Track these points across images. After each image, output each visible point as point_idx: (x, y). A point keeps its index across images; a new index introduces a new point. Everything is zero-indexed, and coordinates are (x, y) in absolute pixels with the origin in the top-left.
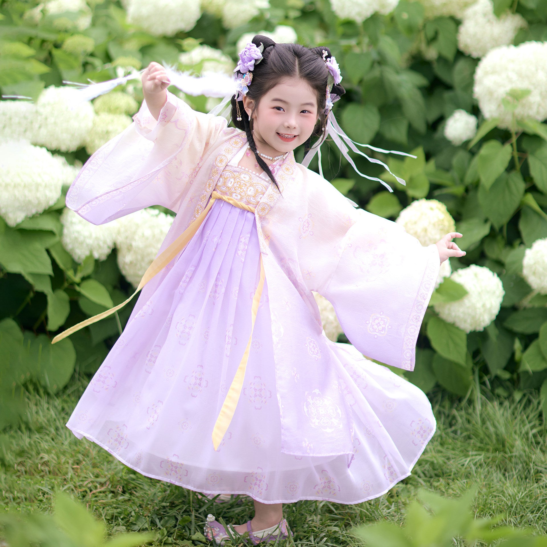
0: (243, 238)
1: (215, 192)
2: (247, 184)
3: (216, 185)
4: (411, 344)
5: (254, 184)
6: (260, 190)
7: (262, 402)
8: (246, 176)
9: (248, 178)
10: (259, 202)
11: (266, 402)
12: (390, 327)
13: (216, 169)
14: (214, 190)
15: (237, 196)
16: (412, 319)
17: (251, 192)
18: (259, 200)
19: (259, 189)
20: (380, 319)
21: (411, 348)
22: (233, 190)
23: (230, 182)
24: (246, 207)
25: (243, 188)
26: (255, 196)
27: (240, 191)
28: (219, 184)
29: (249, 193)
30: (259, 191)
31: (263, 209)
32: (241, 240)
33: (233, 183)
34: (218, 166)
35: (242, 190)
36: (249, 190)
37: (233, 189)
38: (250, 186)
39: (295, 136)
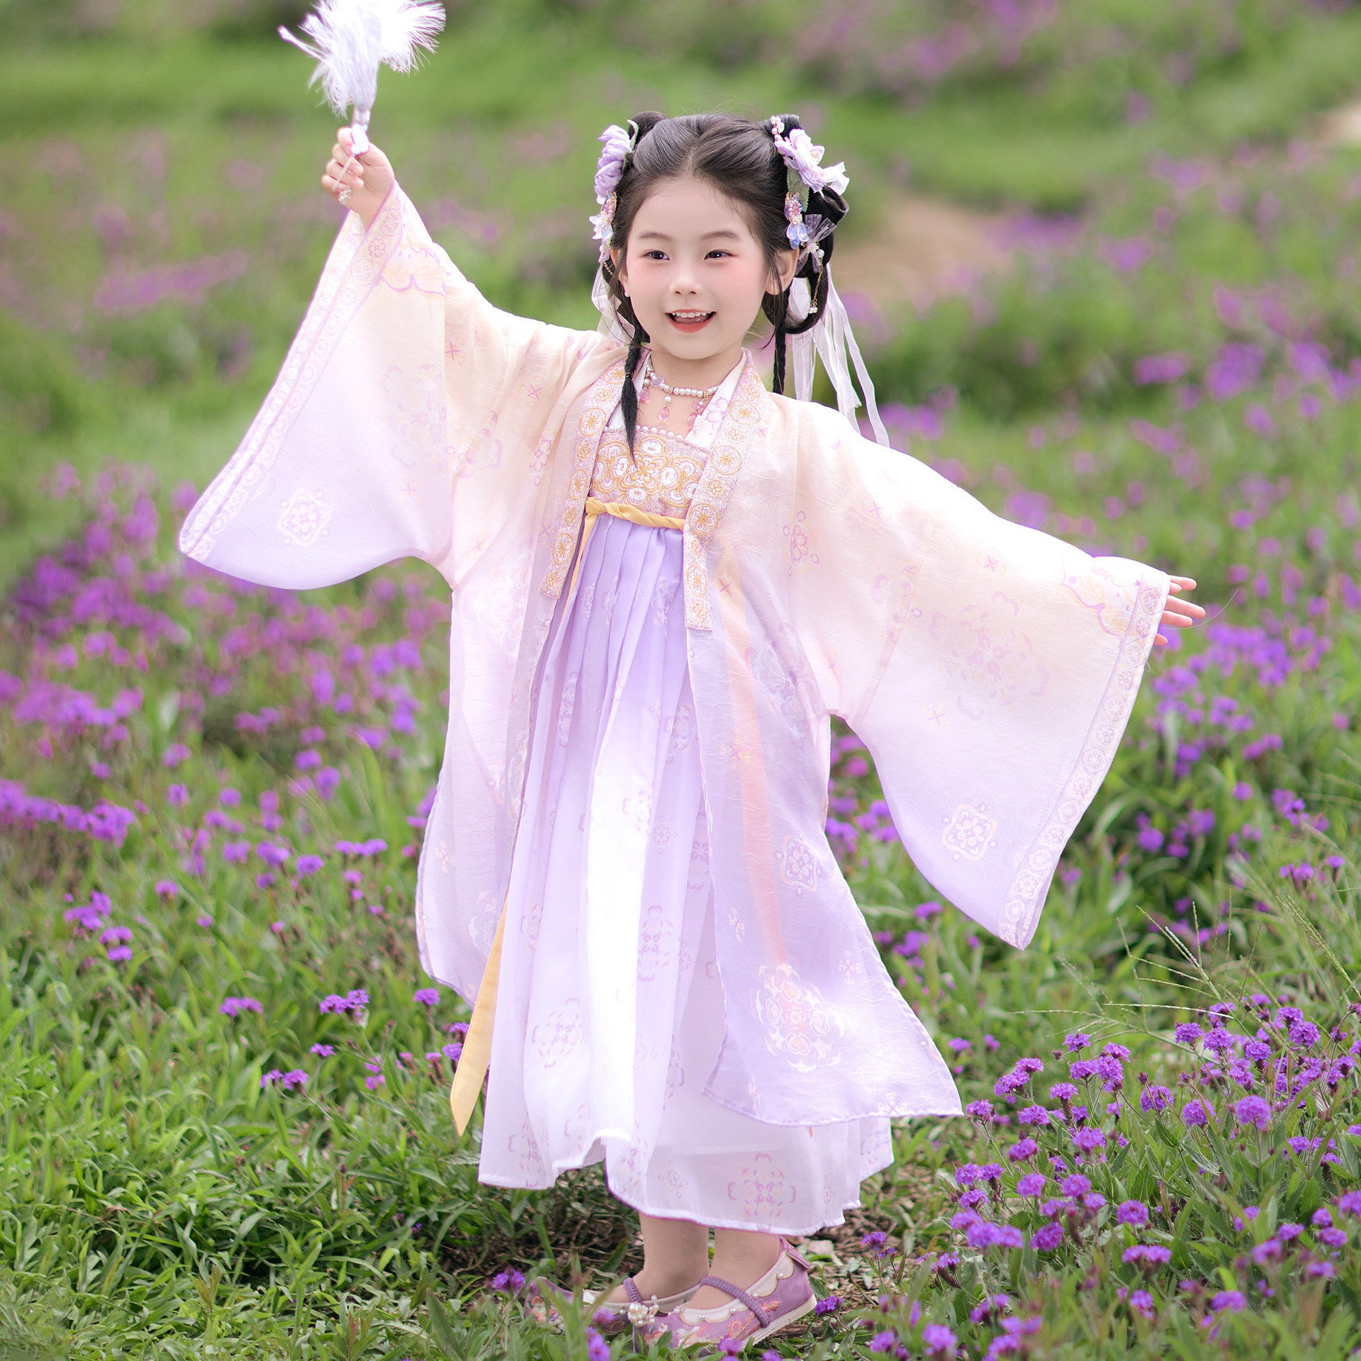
1: (591, 499)
2: (659, 462)
3: (591, 482)
4: (1029, 889)
5: (676, 461)
6: (689, 474)
8: (653, 445)
9: (658, 448)
10: (690, 502)
12: (993, 844)
13: (584, 443)
14: (589, 495)
15: (638, 493)
16: (1046, 836)
17: (669, 478)
18: (689, 495)
19: (687, 470)
20: (976, 821)
21: (1025, 896)
22: (628, 483)
23: (619, 466)
24: (663, 520)
25: (651, 472)
26: (679, 489)
27: (643, 482)
28: (598, 477)
29: (666, 482)
30: (688, 476)
31: (703, 520)
33: (626, 467)
34: (587, 436)
36: (664, 474)
38: (667, 465)
39: (710, 315)
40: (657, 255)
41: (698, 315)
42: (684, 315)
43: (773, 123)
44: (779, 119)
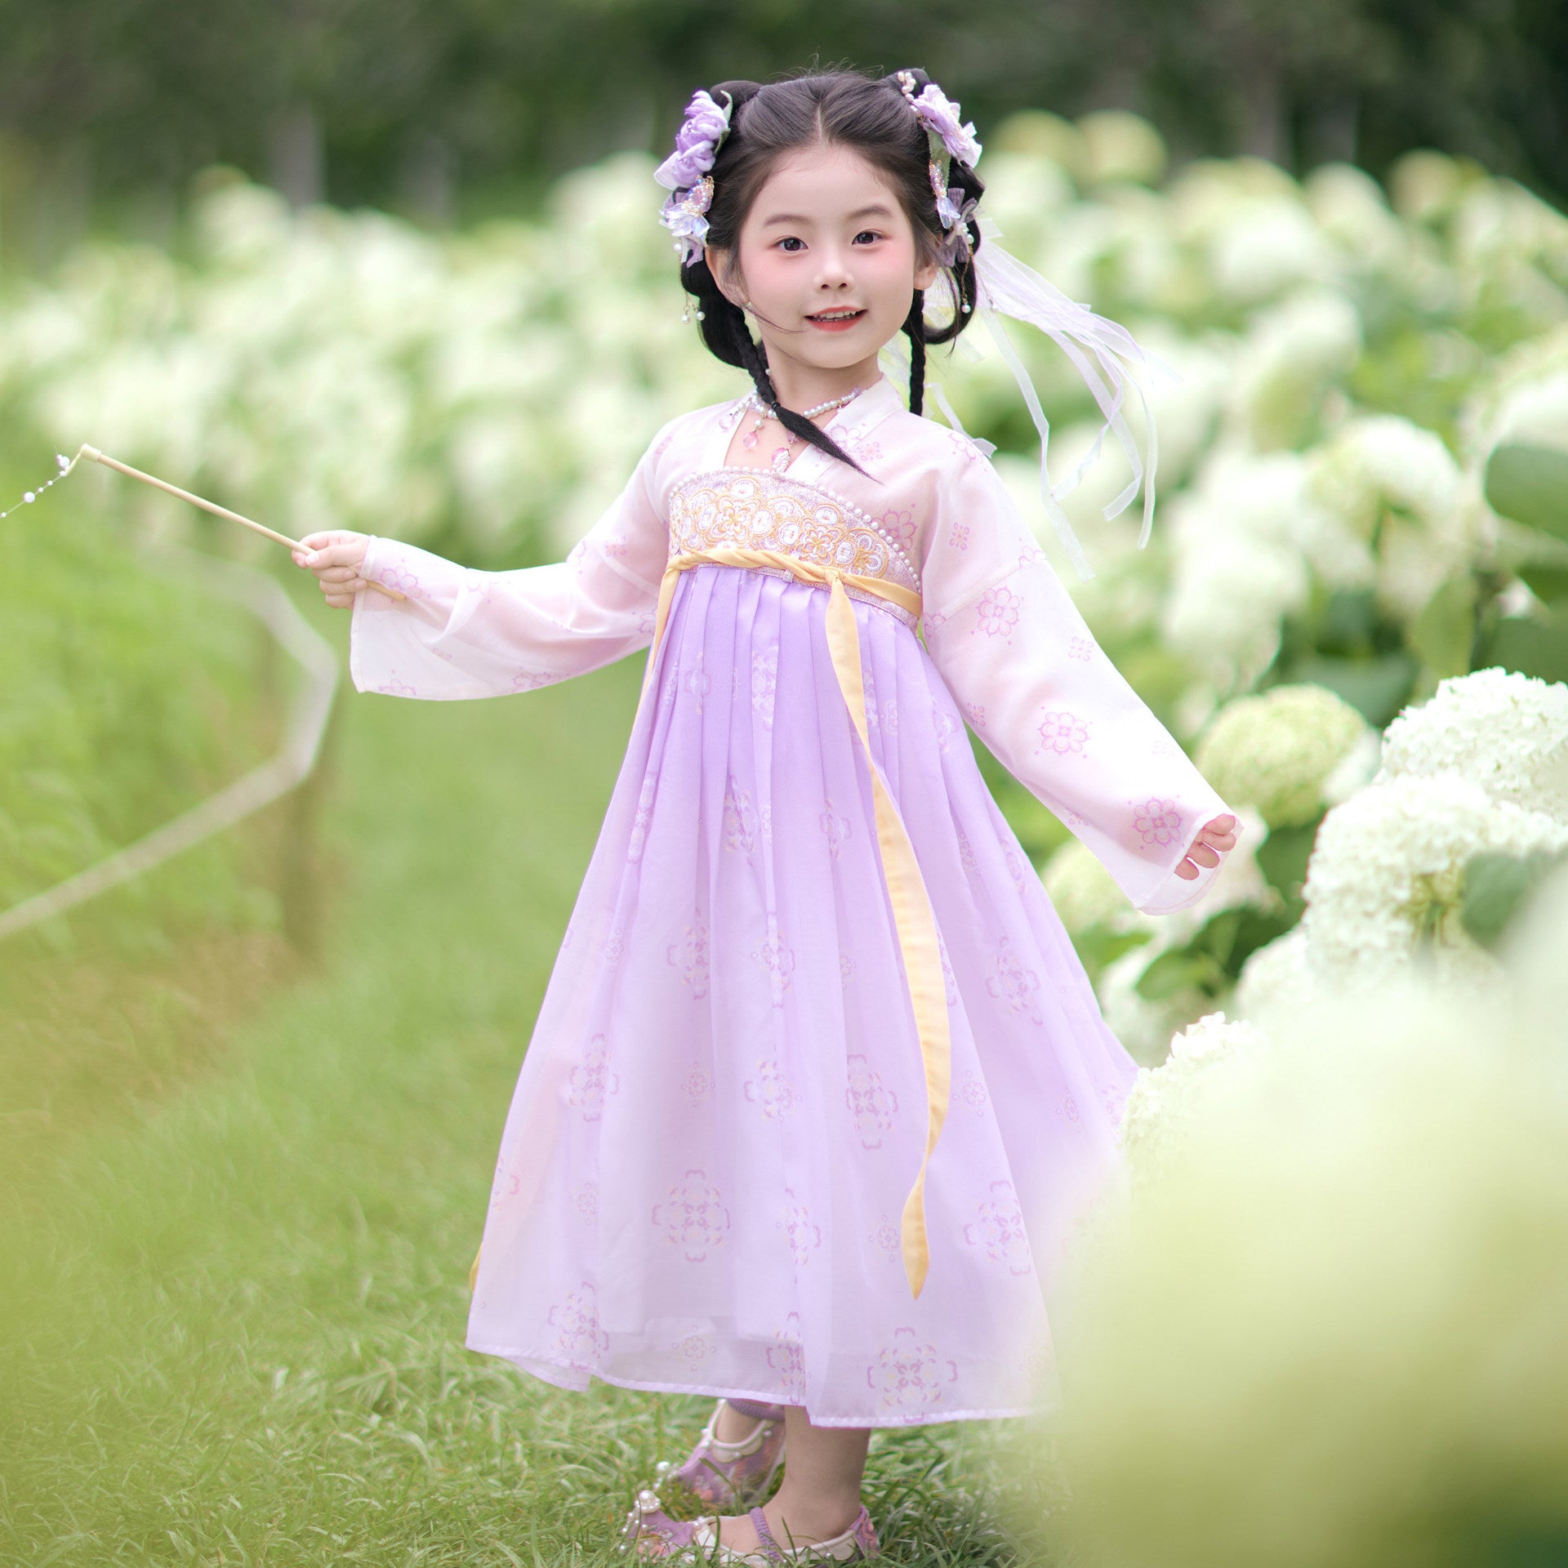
0: (760, 659)
2: (750, 506)
5: (770, 502)
6: (785, 514)
7: (880, 1126)
8: (745, 487)
9: (750, 490)
11: (890, 1125)
15: (727, 546)
17: (762, 524)
22: (715, 535)
23: (706, 516)
25: (740, 520)
26: (774, 534)
27: (733, 533)
29: (758, 529)
30: (785, 517)
32: (755, 664)
33: (714, 516)
35: (738, 529)
37: (716, 531)
39: (860, 314)
40: (793, 244)
41: (847, 313)
42: (830, 316)
43: (902, 80)
44: (909, 74)
